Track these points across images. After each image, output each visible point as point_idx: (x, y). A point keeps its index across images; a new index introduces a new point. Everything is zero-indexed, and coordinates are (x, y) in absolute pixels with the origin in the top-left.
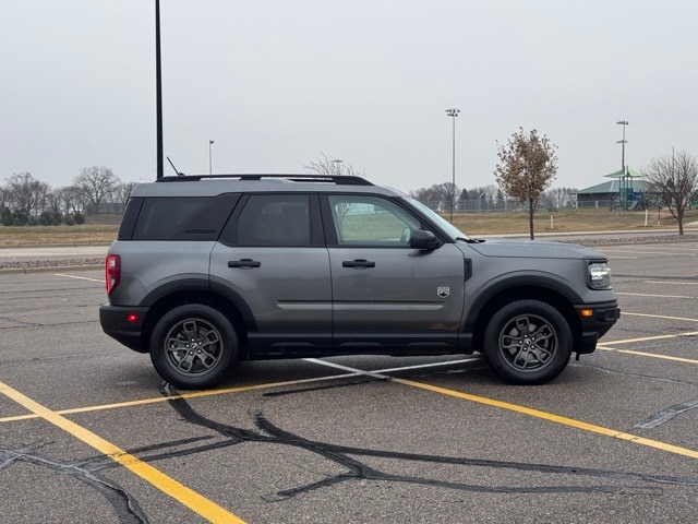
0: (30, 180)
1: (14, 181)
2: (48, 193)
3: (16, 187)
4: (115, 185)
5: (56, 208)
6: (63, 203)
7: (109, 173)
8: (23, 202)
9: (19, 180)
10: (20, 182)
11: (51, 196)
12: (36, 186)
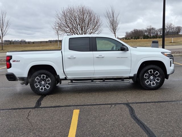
0: (151, 27)
1: (147, 28)
2: (155, 30)
3: (148, 29)
4: (173, 27)
5: (157, 34)
6: (159, 33)
7: (171, 24)
8: (149, 33)
9: (149, 27)
10: (149, 28)
11: (156, 31)
12: (153, 29)
